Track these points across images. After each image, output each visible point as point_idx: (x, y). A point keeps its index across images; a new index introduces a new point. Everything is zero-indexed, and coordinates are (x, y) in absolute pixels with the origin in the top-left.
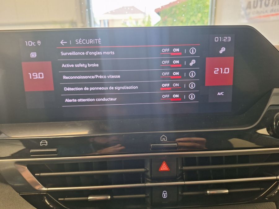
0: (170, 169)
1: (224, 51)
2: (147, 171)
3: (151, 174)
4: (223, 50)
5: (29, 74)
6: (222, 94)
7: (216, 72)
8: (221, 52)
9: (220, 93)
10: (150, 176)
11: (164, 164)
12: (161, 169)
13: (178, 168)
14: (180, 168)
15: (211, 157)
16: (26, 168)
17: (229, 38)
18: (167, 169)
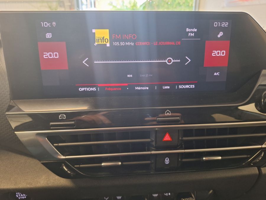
0: (172, 139)
1: (222, 35)
2: (152, 141)
3: (156, 144)
4: (221, 34)
7: (214, 54)
8: (219, 36)
9: (216, 74)
10: (155, 146)
11: (167, 135)
12: (165, 139)
14: (180, 138)
15: (206, 129)
16: (46, 139)
17: (227, 24)
18: (170, 139)
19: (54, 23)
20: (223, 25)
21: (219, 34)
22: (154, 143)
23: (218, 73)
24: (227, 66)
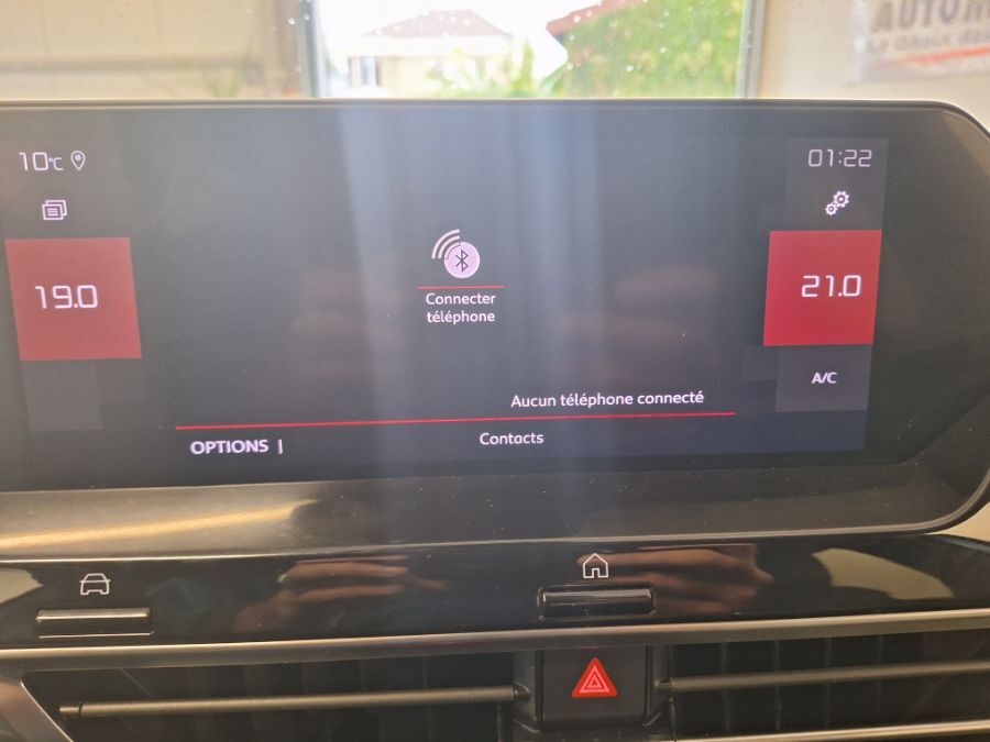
0: (617, 688)
1: (843, 205)
2: (526, 698)
3: (540, 709)
4: (839, 201)
5: (37, 288)
6: (829, 381)
7: (808, 291)
8: (831, 209)
9: (822, 376)
10: (535, 718)
11: (595, 669)
12: (582, 691)
13: (652, 684)
14: (657, 683)
15: (782, 642)
16: (22, 685)
17: (867, 155)
18: (607, 690)
19: (78, 157)
20: (849, 162)
21: (831, 200)
22: (531, 708)
23: (828, 376)
24: (871, 342)
